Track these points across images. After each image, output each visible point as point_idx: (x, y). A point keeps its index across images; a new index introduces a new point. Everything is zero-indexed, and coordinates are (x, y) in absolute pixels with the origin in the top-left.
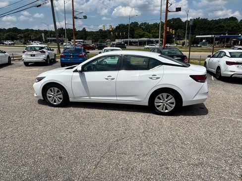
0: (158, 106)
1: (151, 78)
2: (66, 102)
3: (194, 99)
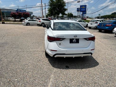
3: (47, 51)
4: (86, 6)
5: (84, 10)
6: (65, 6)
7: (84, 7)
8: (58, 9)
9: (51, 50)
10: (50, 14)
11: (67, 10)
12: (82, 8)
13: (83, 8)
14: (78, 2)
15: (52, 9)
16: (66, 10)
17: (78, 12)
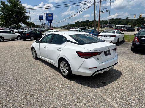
0: (62, 70)
1: (58, 50)
2: (37, 58)
3: (78, 71)
4: (52, 14)
5: (51, 18)
6: (26, 12)
7: (50, 15)
8: (15, 16)
9: (90, 68)
10: (3, 24)
11: (29, 18)
12: (48, 16)
13: (50, 17)
14: (45, 9)
15: (6, 17)
16: (27, 17)
17: (41, 21)
